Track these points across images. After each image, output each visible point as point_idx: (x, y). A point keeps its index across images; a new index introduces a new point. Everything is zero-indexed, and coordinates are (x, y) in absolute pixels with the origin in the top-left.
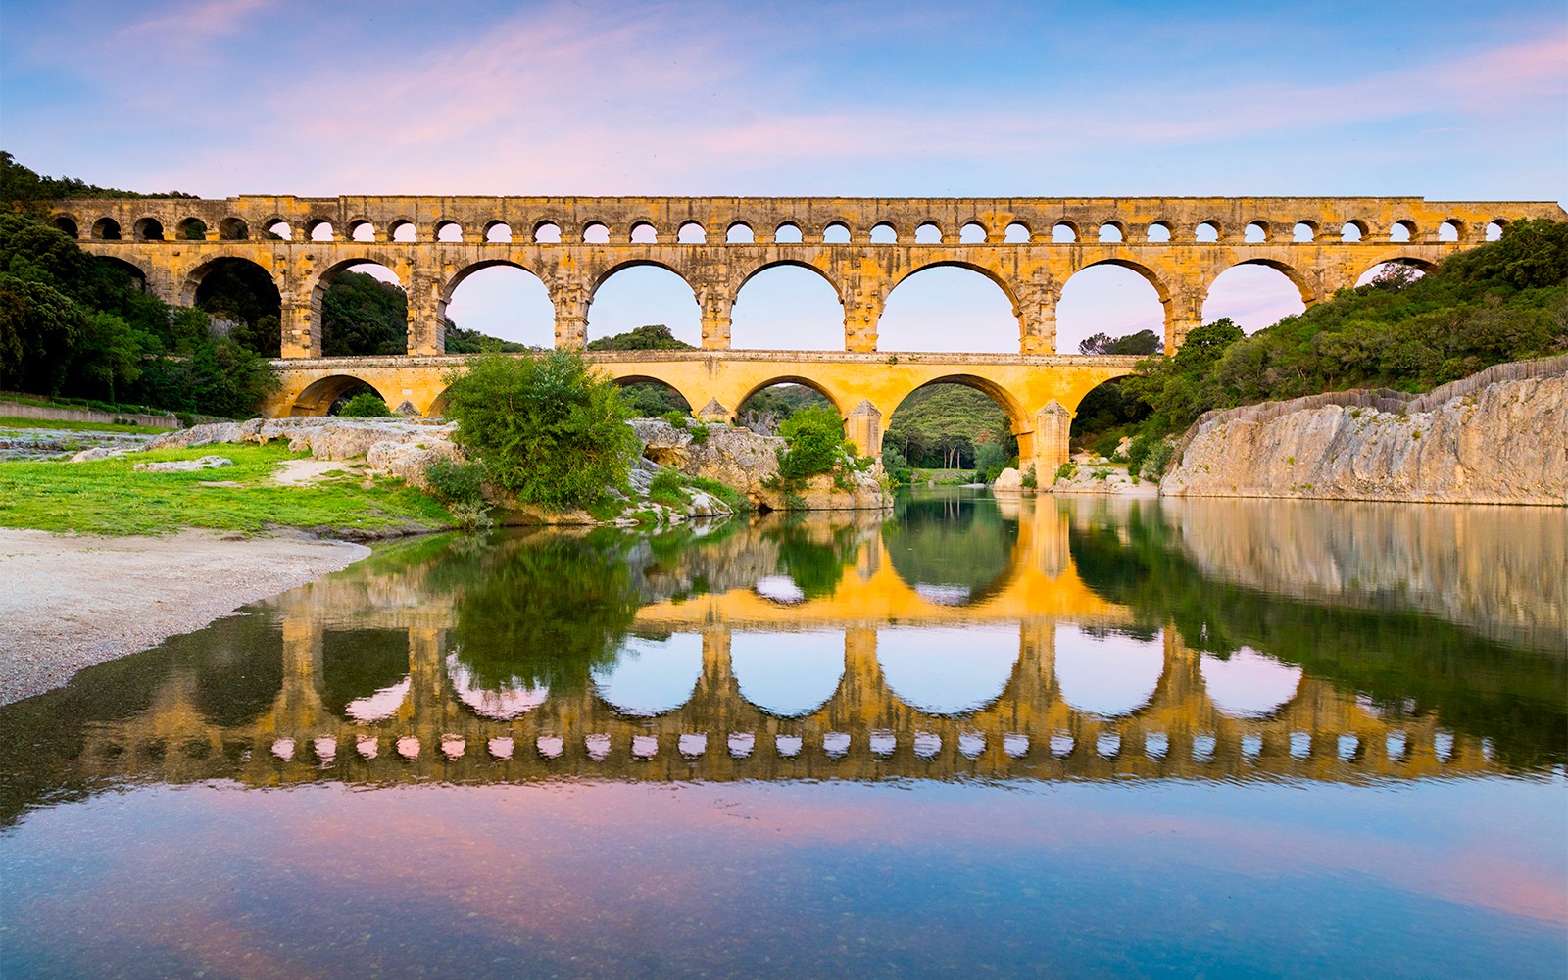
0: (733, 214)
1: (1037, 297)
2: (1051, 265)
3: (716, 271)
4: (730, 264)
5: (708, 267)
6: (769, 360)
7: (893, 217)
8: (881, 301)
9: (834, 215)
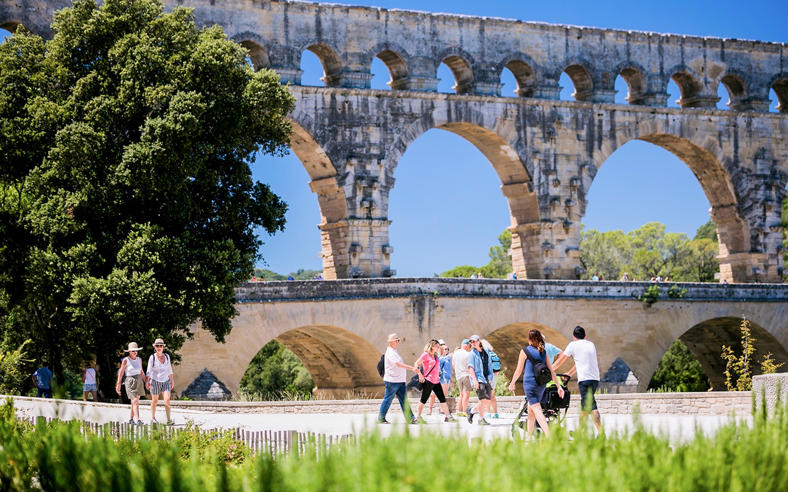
0: (379, 38)
1: (760, 195)
2: (774, 146)
3: (366, 136)
4: (385, 124)
5: (356, 129)
6: (496, 296)
7: (587, 58)
8: (582, 196)
9: (513, 50)
